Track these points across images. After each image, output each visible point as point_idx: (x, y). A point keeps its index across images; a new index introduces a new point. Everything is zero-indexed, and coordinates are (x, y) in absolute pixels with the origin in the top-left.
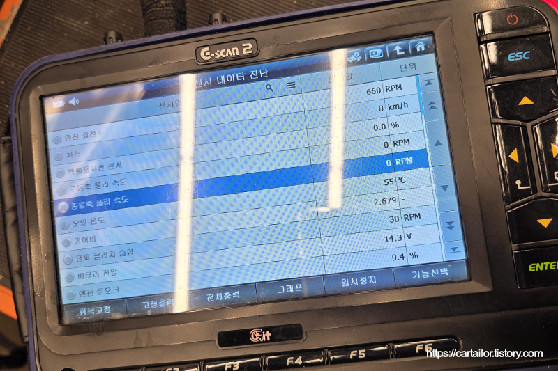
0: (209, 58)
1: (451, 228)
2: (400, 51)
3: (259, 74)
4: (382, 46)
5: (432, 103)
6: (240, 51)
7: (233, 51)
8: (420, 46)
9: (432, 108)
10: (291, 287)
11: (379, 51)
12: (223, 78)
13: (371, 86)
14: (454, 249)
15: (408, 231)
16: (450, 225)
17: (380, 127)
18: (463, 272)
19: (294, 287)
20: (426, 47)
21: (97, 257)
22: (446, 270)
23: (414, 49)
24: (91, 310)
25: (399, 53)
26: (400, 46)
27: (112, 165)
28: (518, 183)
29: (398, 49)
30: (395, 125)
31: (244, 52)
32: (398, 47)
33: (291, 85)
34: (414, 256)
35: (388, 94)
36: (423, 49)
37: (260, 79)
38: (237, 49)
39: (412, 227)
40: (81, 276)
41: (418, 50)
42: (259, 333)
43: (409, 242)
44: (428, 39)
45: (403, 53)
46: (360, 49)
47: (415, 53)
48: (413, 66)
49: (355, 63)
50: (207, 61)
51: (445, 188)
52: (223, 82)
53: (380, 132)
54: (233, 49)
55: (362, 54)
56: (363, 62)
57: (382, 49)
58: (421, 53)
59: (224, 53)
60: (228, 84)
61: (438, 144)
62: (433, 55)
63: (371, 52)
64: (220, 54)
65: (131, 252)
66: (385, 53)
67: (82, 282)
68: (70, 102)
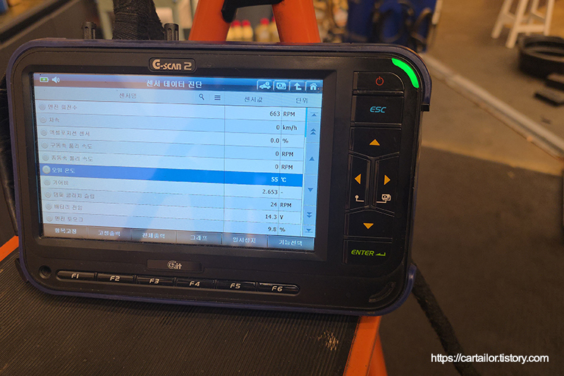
0: (159, 68)
1: (309, 217)
2: (299, 87)
3: (195, 85)
4: (286, 81)
5: (313, 130)
6: (183, 67)
7: (177, 66)
8: (313, 87)
9: (313, 133)
10: (199, 237)
11: (284, 85)
12: (168, 82)
13: (274, 109)
14: (309, 230)
15: (281, 213)
16: (309, 215)
17: (275, 141)
18: (311, 246)
19: (202, 238)
20: (317, 88)
21: (69, 195)
22: (301, 242)
23: (309, 88)
24: (63, 230)
25: (297, 89)
26: (299, 83)
27: (83, 133)
28: (357, 197)
29: (297, 85)
30: (285, 141)
31: (185, 69)
32: (297, 83)
33: (218, 98)
34: (282, 230)
35: (285, 118)
36: (315, 89)
37: (195, 89)
38: (180, 65)
39: (284, 212)
40: (57, 206)
41: (312, 89)
42: (174, 264)
43: (281, 221)
44: (320, 82)
45: (300, 89)
46: (270, 80)
47: (309, 91)
48: (305, 100)
49: (265, 90)
50: (157, 70)
51: (310, 189)
52: (168, 86)
53: (275, 144)
54: (177, 65)
55: (271, 85)
56: (270, 90)
57: (286, 83)
58: (313, 92)
59: (170, 66)
60: (171, 88)
61: (312, 159)
62: (321, 95)
63: (278, 84)
64: (167, 67)
65: (92, 196)
66: (287, 87)
67: (56, 210)
68: (53, 80)
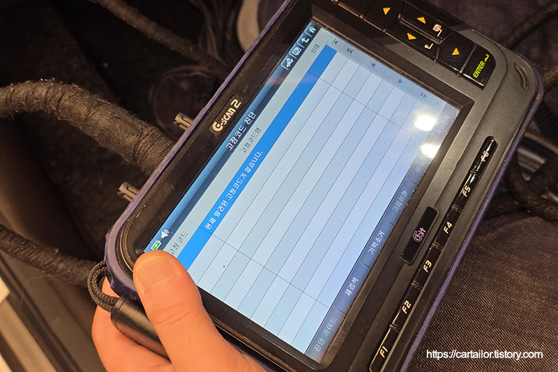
0: (222, 127)
1: (425, 96)
2: (306, 40)
5: (348, 50)
6: (235, 108)
7: (231, 112)
8: (312, 30)
9: (351, 52)
11: (297, 49)
14: (438, 103)
16: (423, 96)
20: (315, 28)
23: (311, 33)
25: (307, 42)
26: (303, 37)
28: (426, 46)
32: (303, 39)
36: (315, 30)
41: (313, 32)
42: (418, 234)
44: (311, 23)
45: (308, 40)
46: (287, 56)
47: (314, 35)
49: (293, 65)
50: (222, 130)
54: (229, 111)
55: (291, 57)
56: (295, 61)
57: (296, 46)
58: (316, 32)
59: (227, 117)
61: (374, 65)
62: (323, 29)
63: (293, 53)
66: (301, 47)
68: (163, 237)
